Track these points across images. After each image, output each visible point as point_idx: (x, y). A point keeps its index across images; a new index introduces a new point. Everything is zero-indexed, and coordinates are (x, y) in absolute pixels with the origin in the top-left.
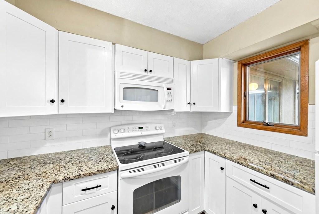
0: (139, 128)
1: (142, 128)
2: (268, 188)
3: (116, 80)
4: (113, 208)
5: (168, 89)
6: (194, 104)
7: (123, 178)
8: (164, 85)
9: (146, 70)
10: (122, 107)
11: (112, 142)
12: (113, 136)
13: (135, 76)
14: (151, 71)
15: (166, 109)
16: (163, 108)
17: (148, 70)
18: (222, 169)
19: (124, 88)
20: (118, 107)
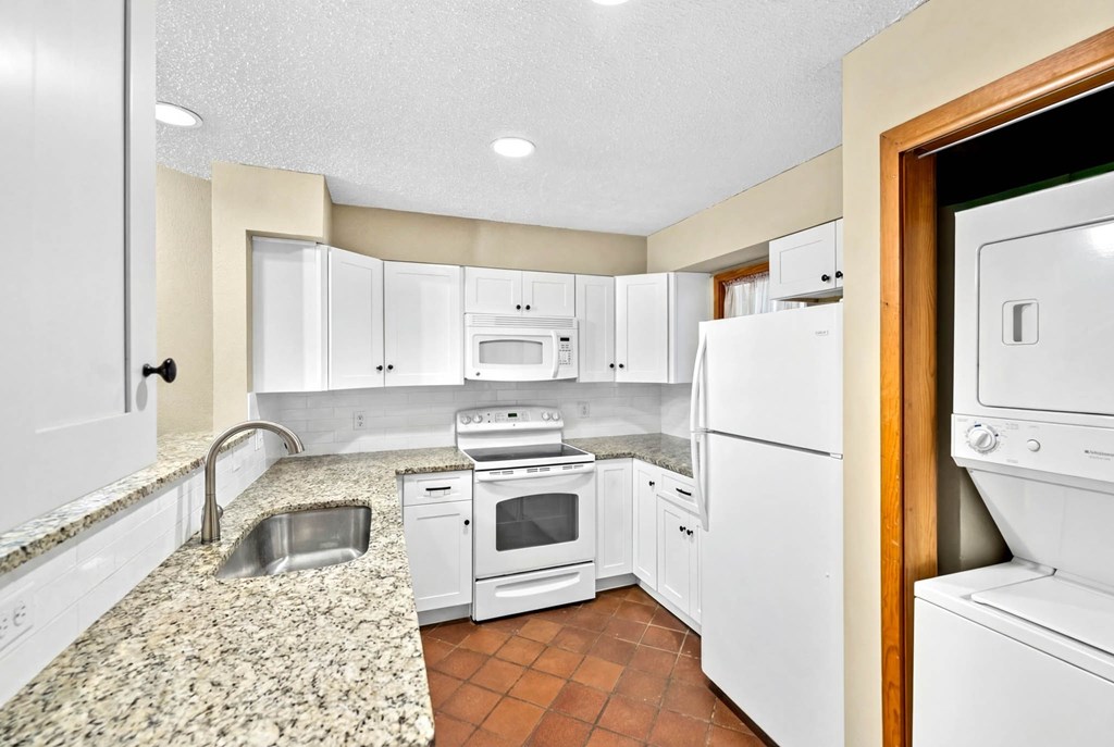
0: (510, 415)
1: (515, 415)
2: (690, 494)
3: (468, 329)
4: (467, 522)
5: (562, 339)
6: (621, 366)
7: (482, 481)
8: (552, 333)
9: (519, 307)
10: (478, 374)
11: (459, 440)
12: (462, 428)
13: (500, 321)
14: (528, 307)
15: (558, 378)
16: (552, 374)
17: (524, 306)
18: (651, 484)
19: (481, 343)
20: (471, 376)
